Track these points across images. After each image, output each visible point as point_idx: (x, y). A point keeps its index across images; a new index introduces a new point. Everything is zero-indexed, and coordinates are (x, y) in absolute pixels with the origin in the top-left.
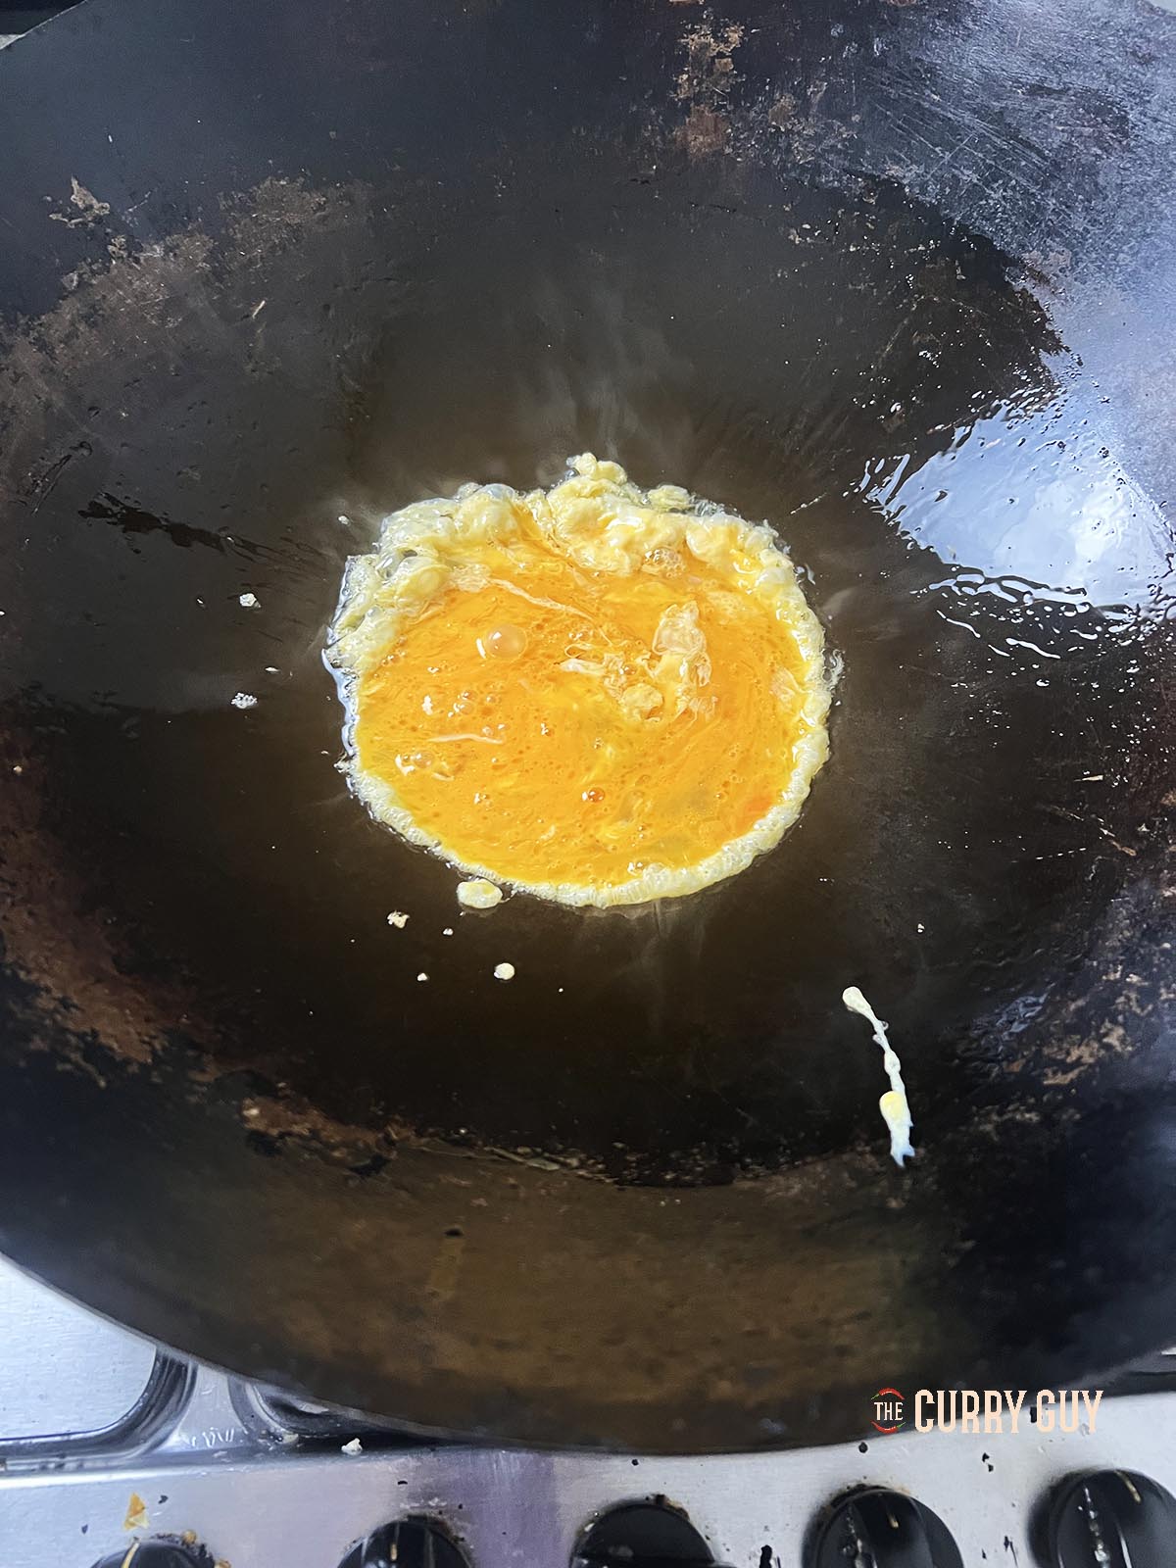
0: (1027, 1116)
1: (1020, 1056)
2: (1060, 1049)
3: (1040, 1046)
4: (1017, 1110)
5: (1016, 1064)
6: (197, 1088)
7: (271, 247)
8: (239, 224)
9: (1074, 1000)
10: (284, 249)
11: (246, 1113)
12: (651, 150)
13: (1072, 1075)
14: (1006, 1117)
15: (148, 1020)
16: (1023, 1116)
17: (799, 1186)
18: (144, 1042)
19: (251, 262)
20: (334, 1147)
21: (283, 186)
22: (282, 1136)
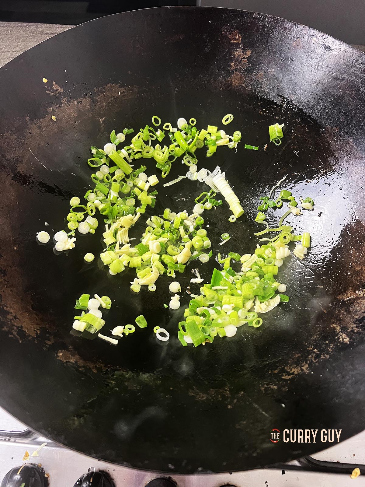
0: (274, 387)
1: (278, 368)
2: (290, 368)
3: (285, 366)
4: (272, 384)
5: (276, 371)
6: (47, 345)
7: (108, 103)
8: (100, 96)
9: (298, 354)
10: (112, 103)
11: (58, 354)
12: (222, 83)
13: (290, 377)
14: (268, 386)
15: (37, 324)
16: (273, 387)
17: (206, 397)
18: (35, 330)
19: (102, 107)
20: (80, 367)
21: (113, 86)
22: (67, 362)
